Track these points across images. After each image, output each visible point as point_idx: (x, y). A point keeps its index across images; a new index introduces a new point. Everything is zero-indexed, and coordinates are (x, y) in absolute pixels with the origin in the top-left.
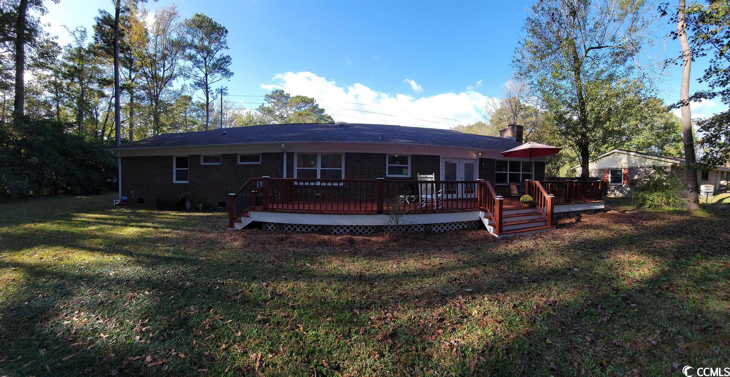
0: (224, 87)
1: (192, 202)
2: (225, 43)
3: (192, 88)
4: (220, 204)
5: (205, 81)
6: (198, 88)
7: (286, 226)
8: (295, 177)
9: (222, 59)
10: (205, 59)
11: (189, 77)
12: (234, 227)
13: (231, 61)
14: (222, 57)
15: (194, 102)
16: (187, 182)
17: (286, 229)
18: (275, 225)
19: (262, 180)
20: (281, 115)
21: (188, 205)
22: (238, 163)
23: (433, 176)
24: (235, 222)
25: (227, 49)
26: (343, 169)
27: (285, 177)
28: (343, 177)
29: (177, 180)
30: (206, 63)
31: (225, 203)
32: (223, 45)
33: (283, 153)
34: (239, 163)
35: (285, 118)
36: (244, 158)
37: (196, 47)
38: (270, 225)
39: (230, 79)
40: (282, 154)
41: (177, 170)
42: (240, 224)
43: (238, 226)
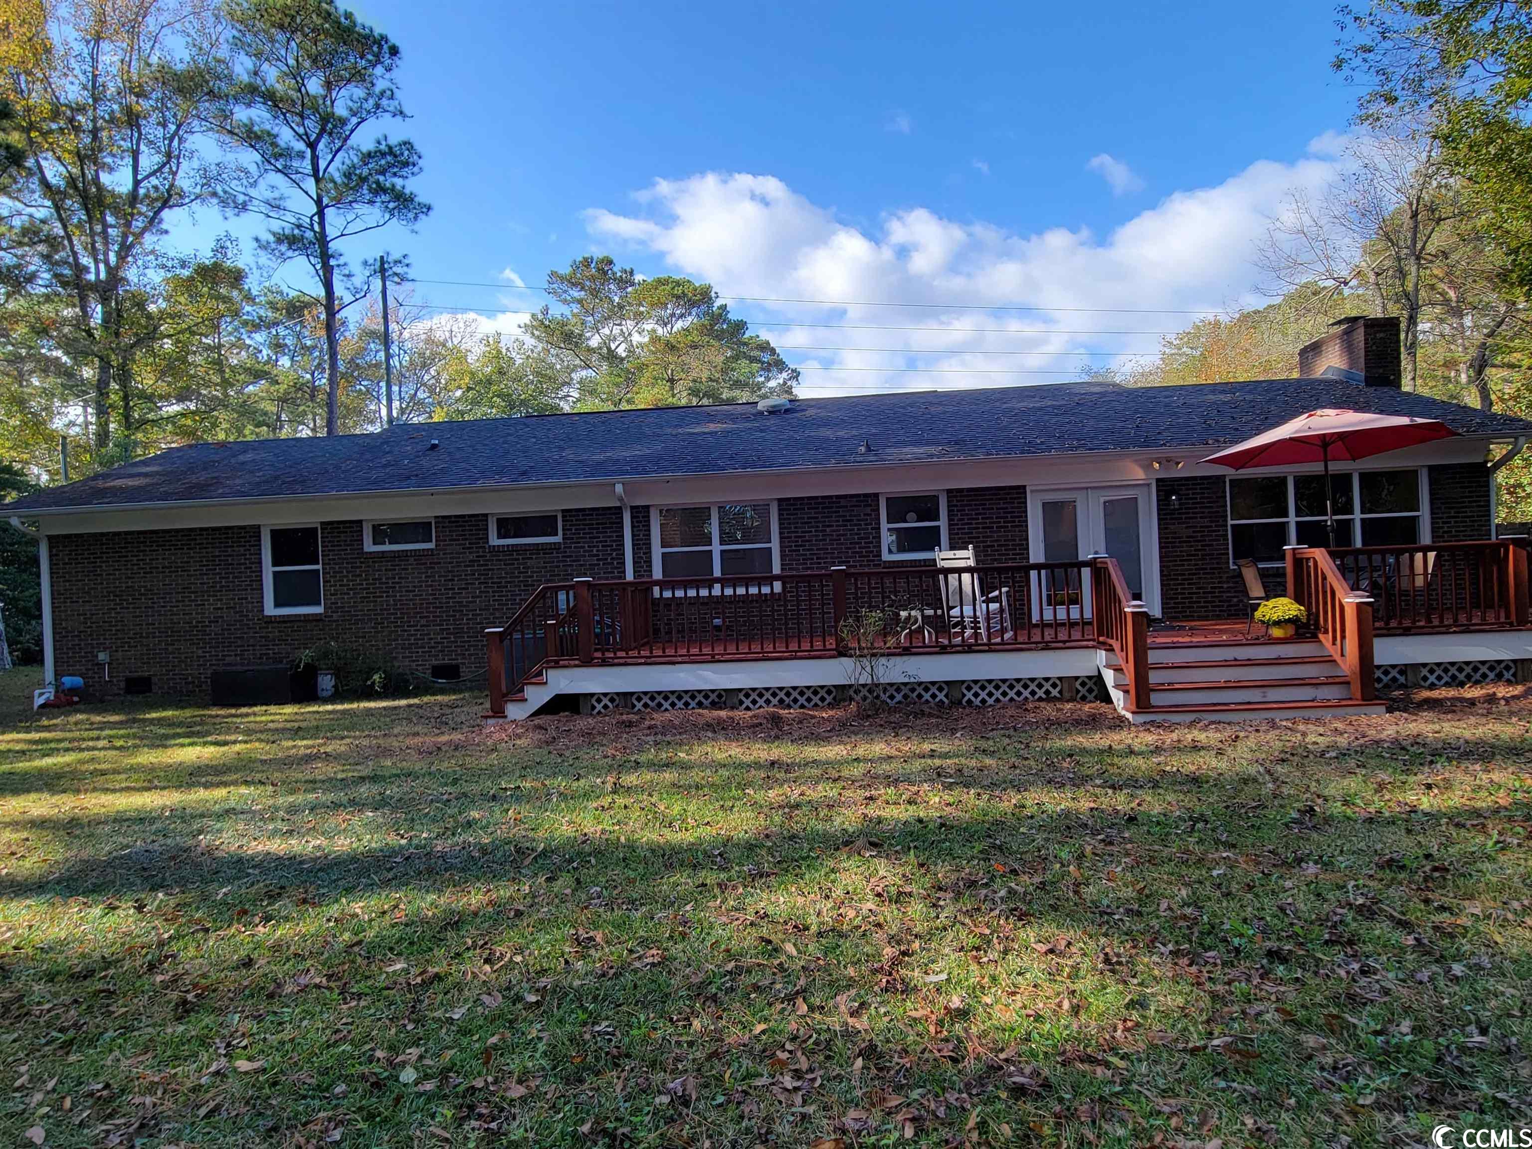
0: (396, 255)
1: (338, 673)
2: (392, 98)
3: (261, 253)
4: (439, 671)
5: (317, 228)
6: (290, 253)
7: (639, 699)
8: (657, 573)
9: (383, 155)
10: (312, 146)
11: (243, 207)
12: (506, 717)
13: (421, 162)
14: (383, 147)
15: (254, 292)
16: (319, 610)
17: (639, 706)
18: (612, 700)
19: (572, 587)
20: (609, 349)
21: (326, 682)
22: (491, 543)
23: (969, 553)
24: (506, 702)
25: (399, 118)
26: (775, 545)
27: (630, 576)
28: (777, 570)
29: (277, 604)
30: (315, 159)
31: (457, 667)
32: (384, 102)
33: (620, 508)
34: (494, 540)
35: (622, 359)
36: (508, 526)
37: (271, 99)
38: (599, 701)
39: (418, 226)
40: (618, 511)
41: (275, 573)
42: (520, 705)
43: (515, 711)
